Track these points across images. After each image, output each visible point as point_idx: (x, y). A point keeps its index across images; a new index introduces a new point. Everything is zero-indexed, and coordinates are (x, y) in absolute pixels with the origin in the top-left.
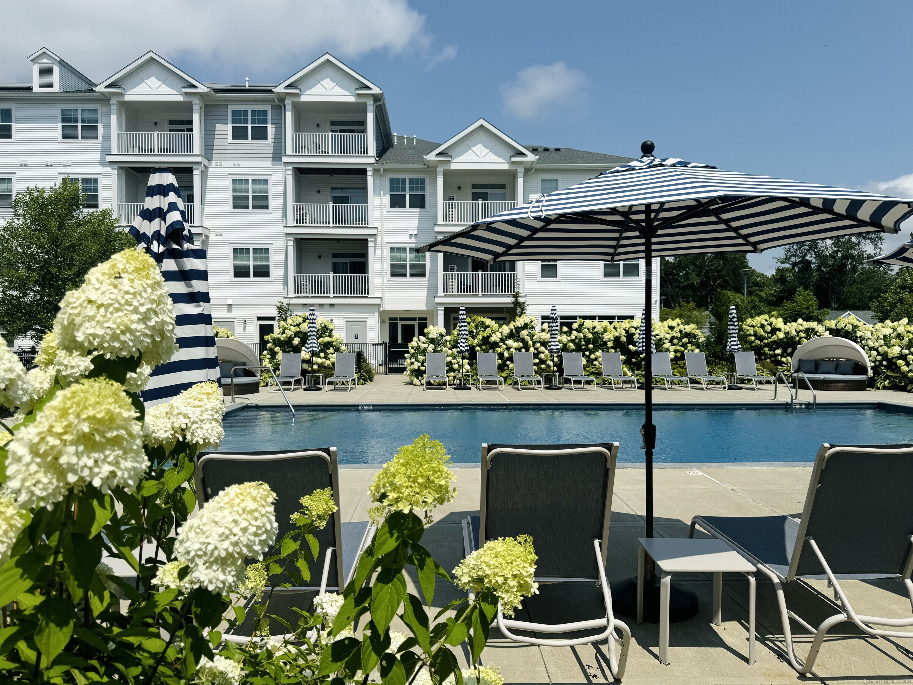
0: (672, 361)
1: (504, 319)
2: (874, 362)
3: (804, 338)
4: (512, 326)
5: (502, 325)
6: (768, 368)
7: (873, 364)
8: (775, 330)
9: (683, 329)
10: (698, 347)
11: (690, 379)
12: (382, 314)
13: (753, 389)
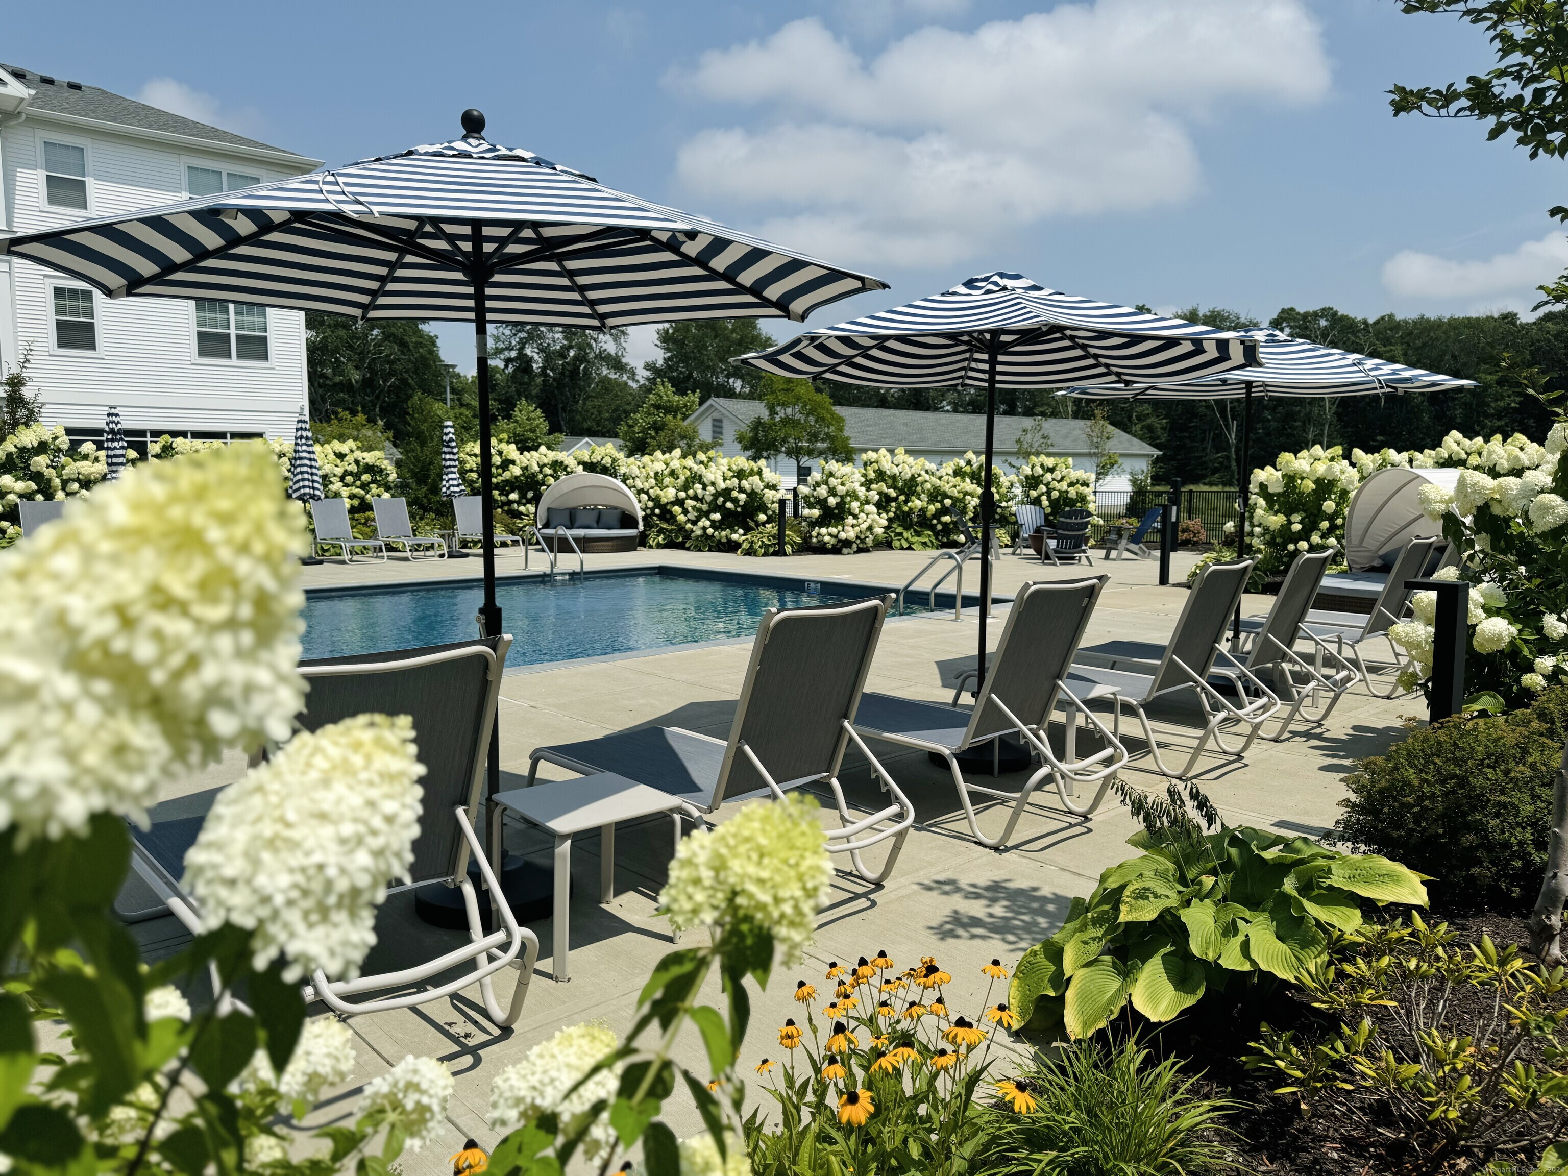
0: (348, 513)
2: (645, 510)
3: (551, 476)
4: (9, 444)
6: (502, 523)
7: (644, 513)
8: (507, 463)
9: (360, 459)
10: (388, 488)
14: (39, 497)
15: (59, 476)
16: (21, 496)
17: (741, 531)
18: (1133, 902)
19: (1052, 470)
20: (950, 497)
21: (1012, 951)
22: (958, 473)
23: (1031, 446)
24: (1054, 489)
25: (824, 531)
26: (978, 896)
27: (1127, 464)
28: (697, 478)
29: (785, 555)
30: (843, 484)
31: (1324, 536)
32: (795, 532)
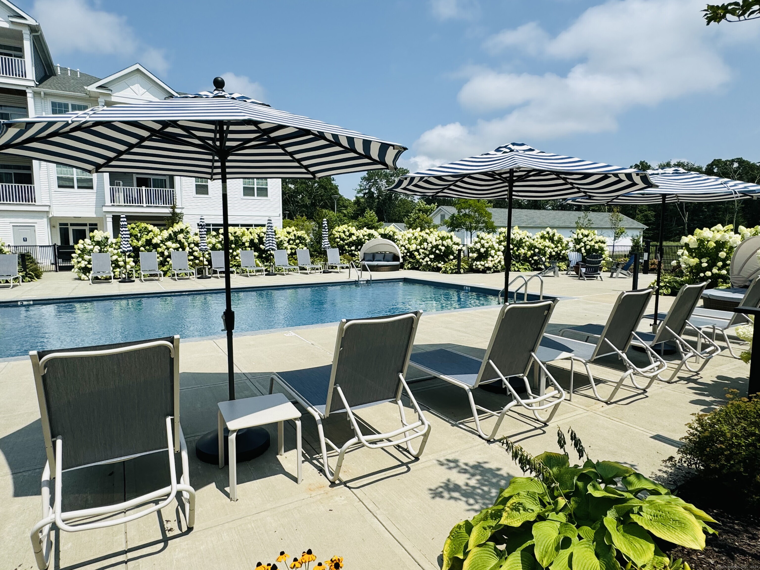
0: (289, 255)
1: (164, 225)
2: (403, 254)
3: (367, 239)
4: (170, 231)
5: (163, 230)
6: (347, 259)
7: (403, 255)
8: (351, 235)
9: (296, 234)
10: (306, 246)
11: (299, 267)
12: (51, 220)
13: (337, 272)
14: (180, 250)
15: (187, 241)
16: (174, 249)
17: (442, 263)
18: (510, 512)
19: (587, 236)
20: (538, 248)
21: (469, 510)
22: (543, 237)
23: (583, 225)
24: (588, 245)
25: (478, 263)
26: (465, 471)
27: (630, 233)
28: (425, 240)
29: (460, 273)
30: (487, 243)
31: (719, 269)
32: (465, 263)
